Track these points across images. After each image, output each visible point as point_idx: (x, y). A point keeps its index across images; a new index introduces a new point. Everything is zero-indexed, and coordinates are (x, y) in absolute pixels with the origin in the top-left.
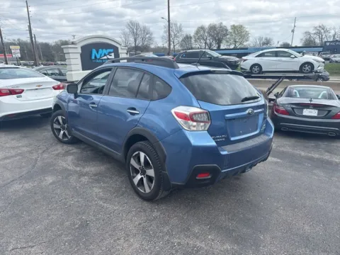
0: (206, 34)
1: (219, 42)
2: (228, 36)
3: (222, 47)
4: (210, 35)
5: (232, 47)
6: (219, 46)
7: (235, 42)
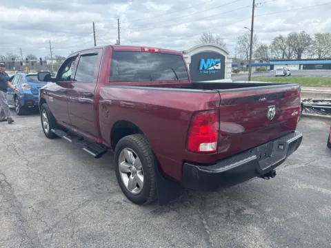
0: (285, 44)
1: (300, 52)
2: (311, 46)
3: (303, 57)
4: (290, 45)
5: (316, 57)
6: (299, 56)
7: (320, 51)
